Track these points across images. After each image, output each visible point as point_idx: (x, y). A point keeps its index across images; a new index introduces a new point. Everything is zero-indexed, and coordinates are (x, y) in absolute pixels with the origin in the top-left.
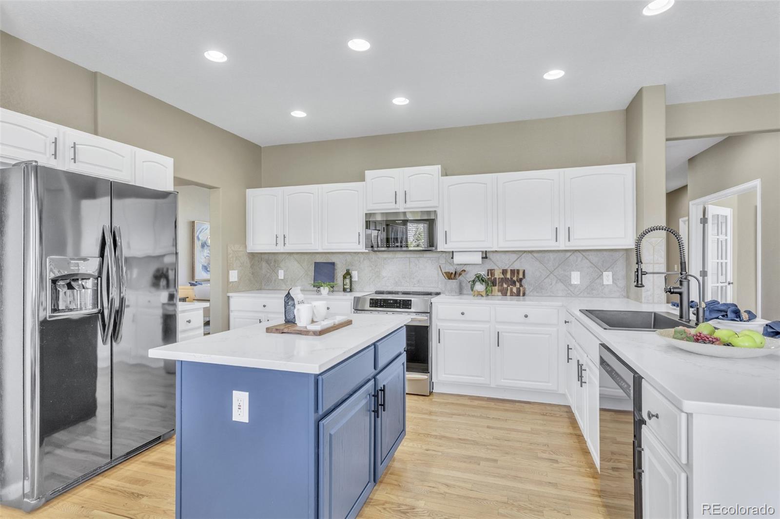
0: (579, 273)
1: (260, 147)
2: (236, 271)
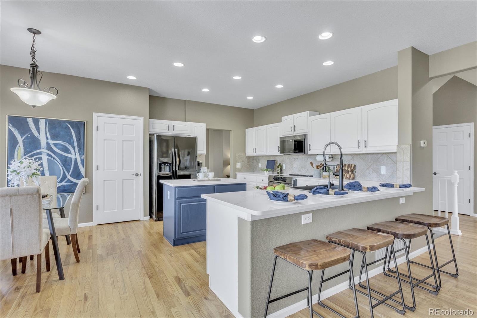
0: (385, 167)
1: (254, 110)
2: (240, 164)
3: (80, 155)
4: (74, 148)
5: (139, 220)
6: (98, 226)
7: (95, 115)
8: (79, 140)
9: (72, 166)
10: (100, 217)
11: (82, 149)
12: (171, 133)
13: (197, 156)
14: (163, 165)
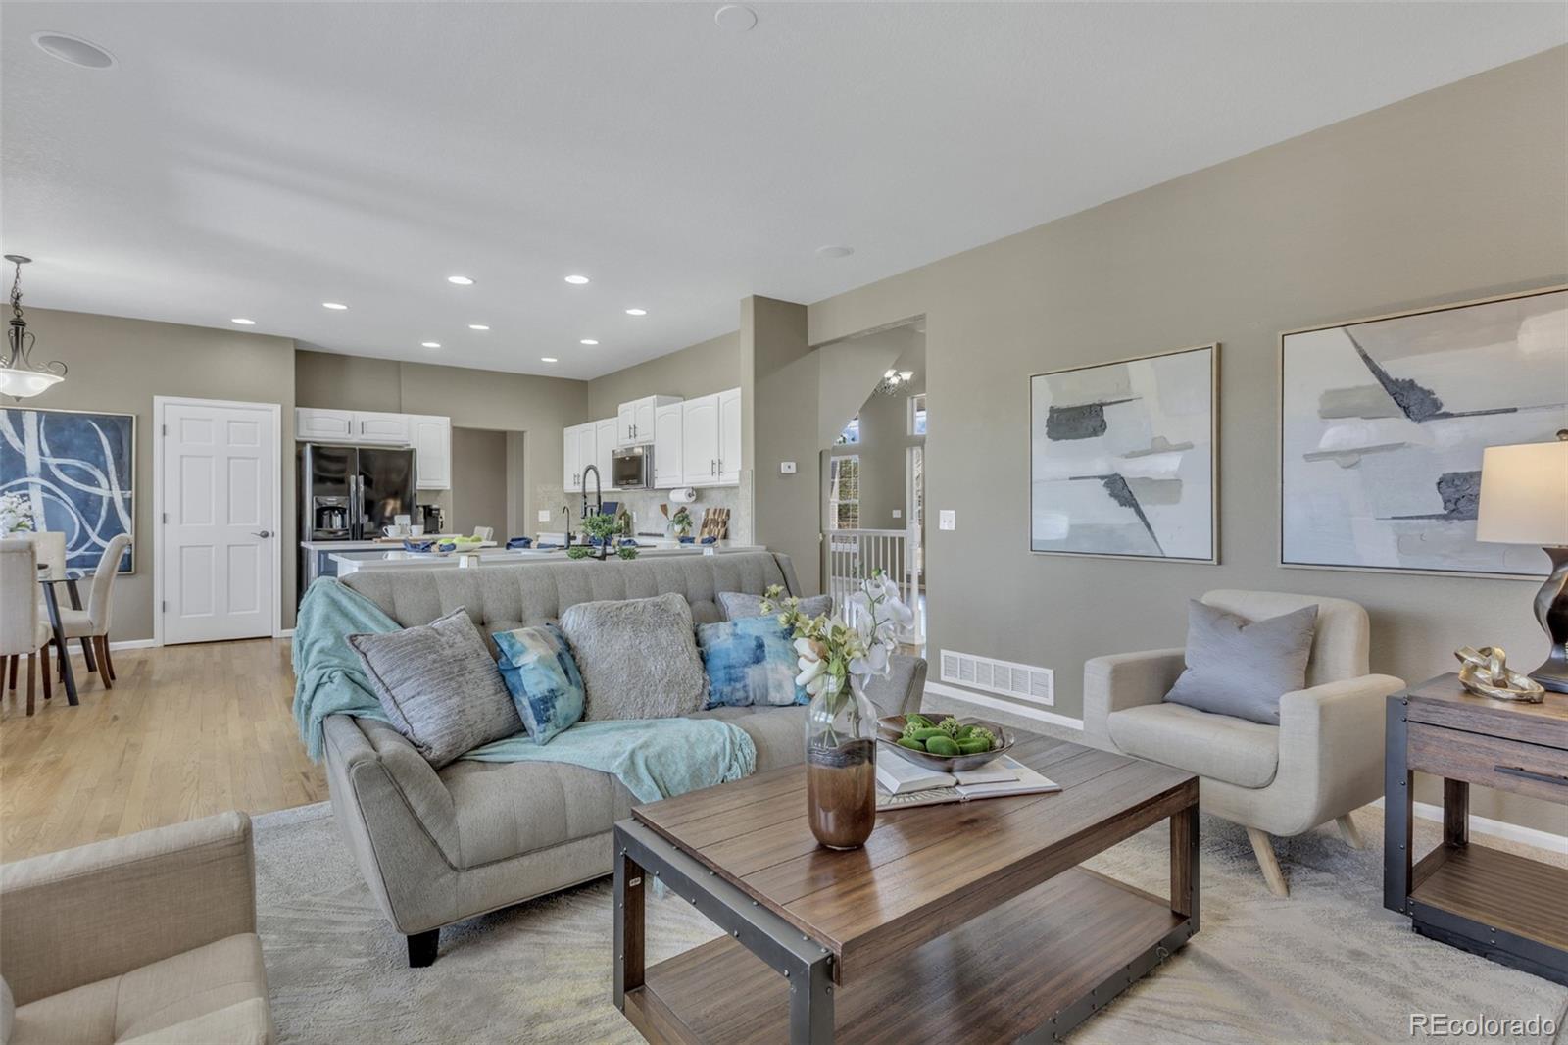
1: (586, 382)
2: (548, 512)
3: (121, 489)
4: (106, 474)
5: (271, 637)
6: (167, 648)
7: (158, 400)
8: (118, 457)
9: (103, 513)
10: (170, 627)
11: (126, 477)
12: (356, 439)
13: (415, 495)
14: (326, 512)
